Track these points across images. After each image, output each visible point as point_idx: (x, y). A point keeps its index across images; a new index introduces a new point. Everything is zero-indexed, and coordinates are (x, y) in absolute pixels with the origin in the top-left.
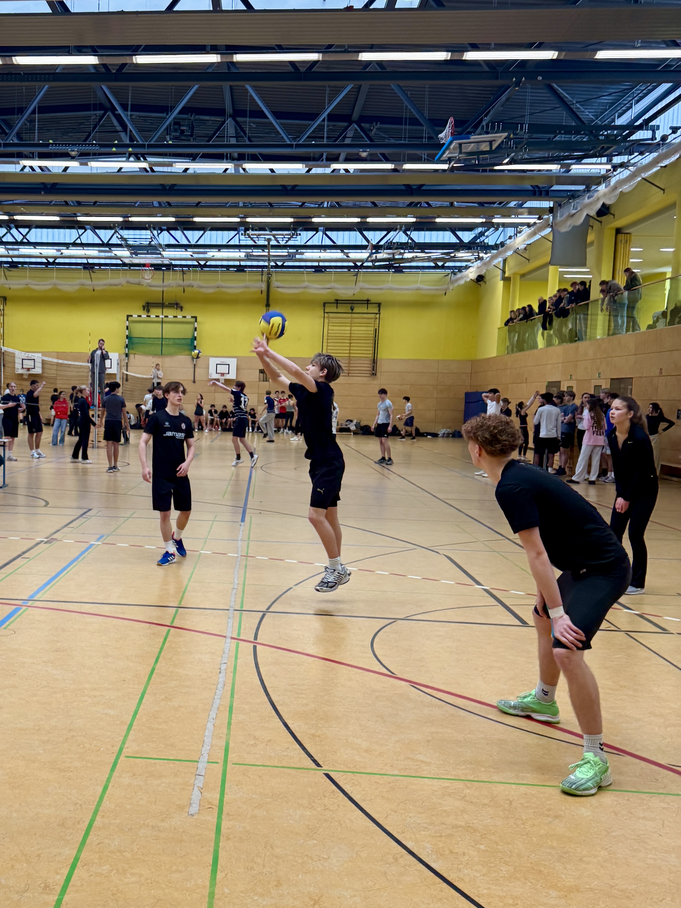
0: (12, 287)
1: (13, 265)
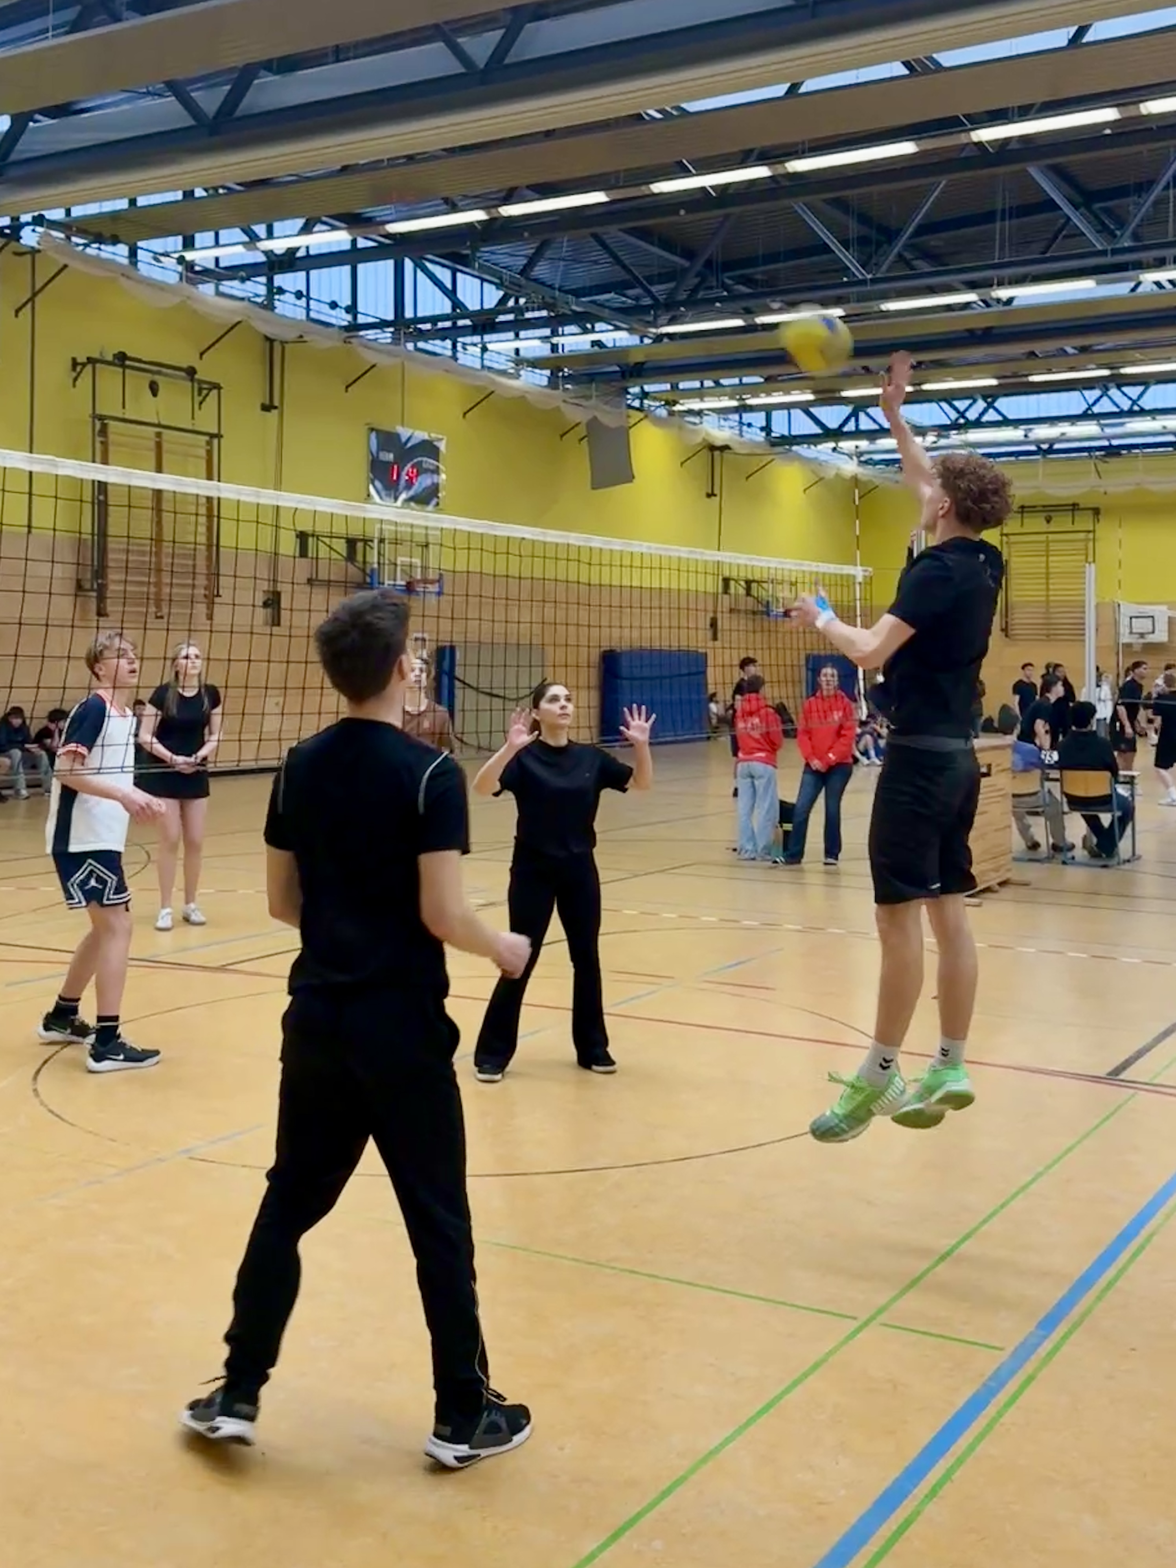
0: (1110, 490)
1: (1112, 452)
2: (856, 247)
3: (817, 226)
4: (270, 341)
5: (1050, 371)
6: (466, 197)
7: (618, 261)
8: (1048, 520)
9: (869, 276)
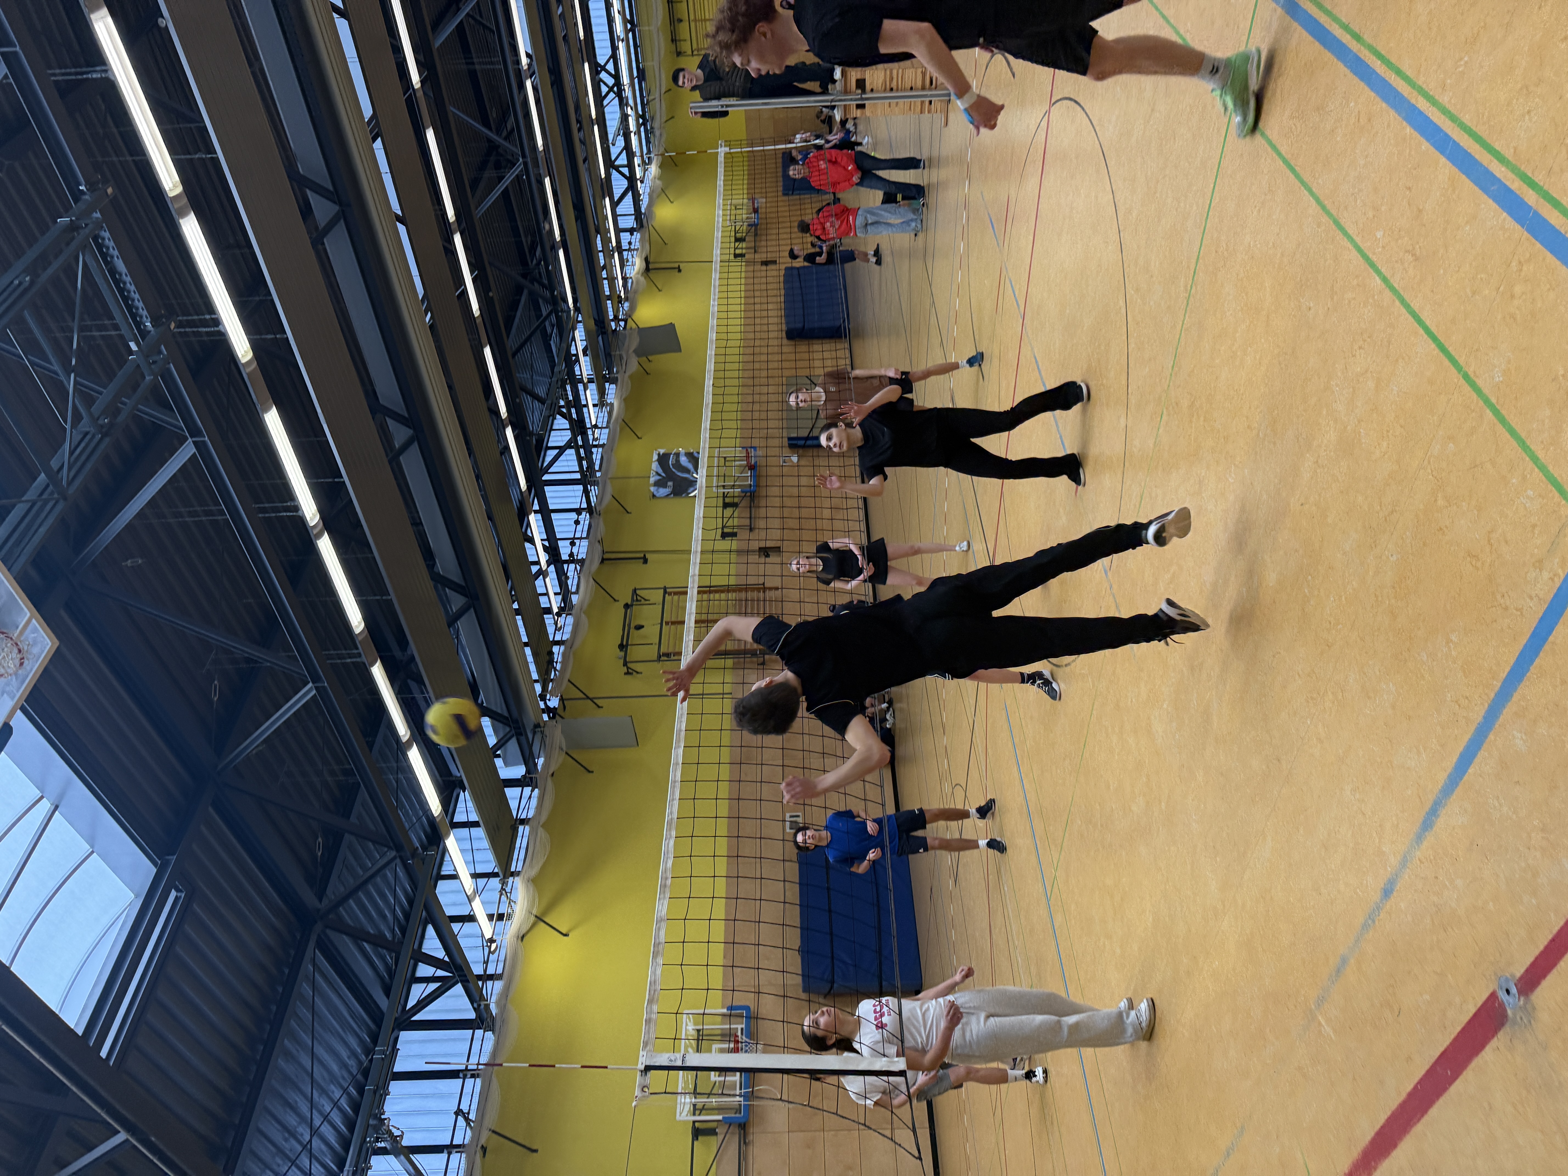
2: (502, 170)
3: (491, 198)
4: (603, 560)
5: (576, 24)
6: (499, 441)
7: (528, 339)
8: (680, 21)
9: (521, 160)
